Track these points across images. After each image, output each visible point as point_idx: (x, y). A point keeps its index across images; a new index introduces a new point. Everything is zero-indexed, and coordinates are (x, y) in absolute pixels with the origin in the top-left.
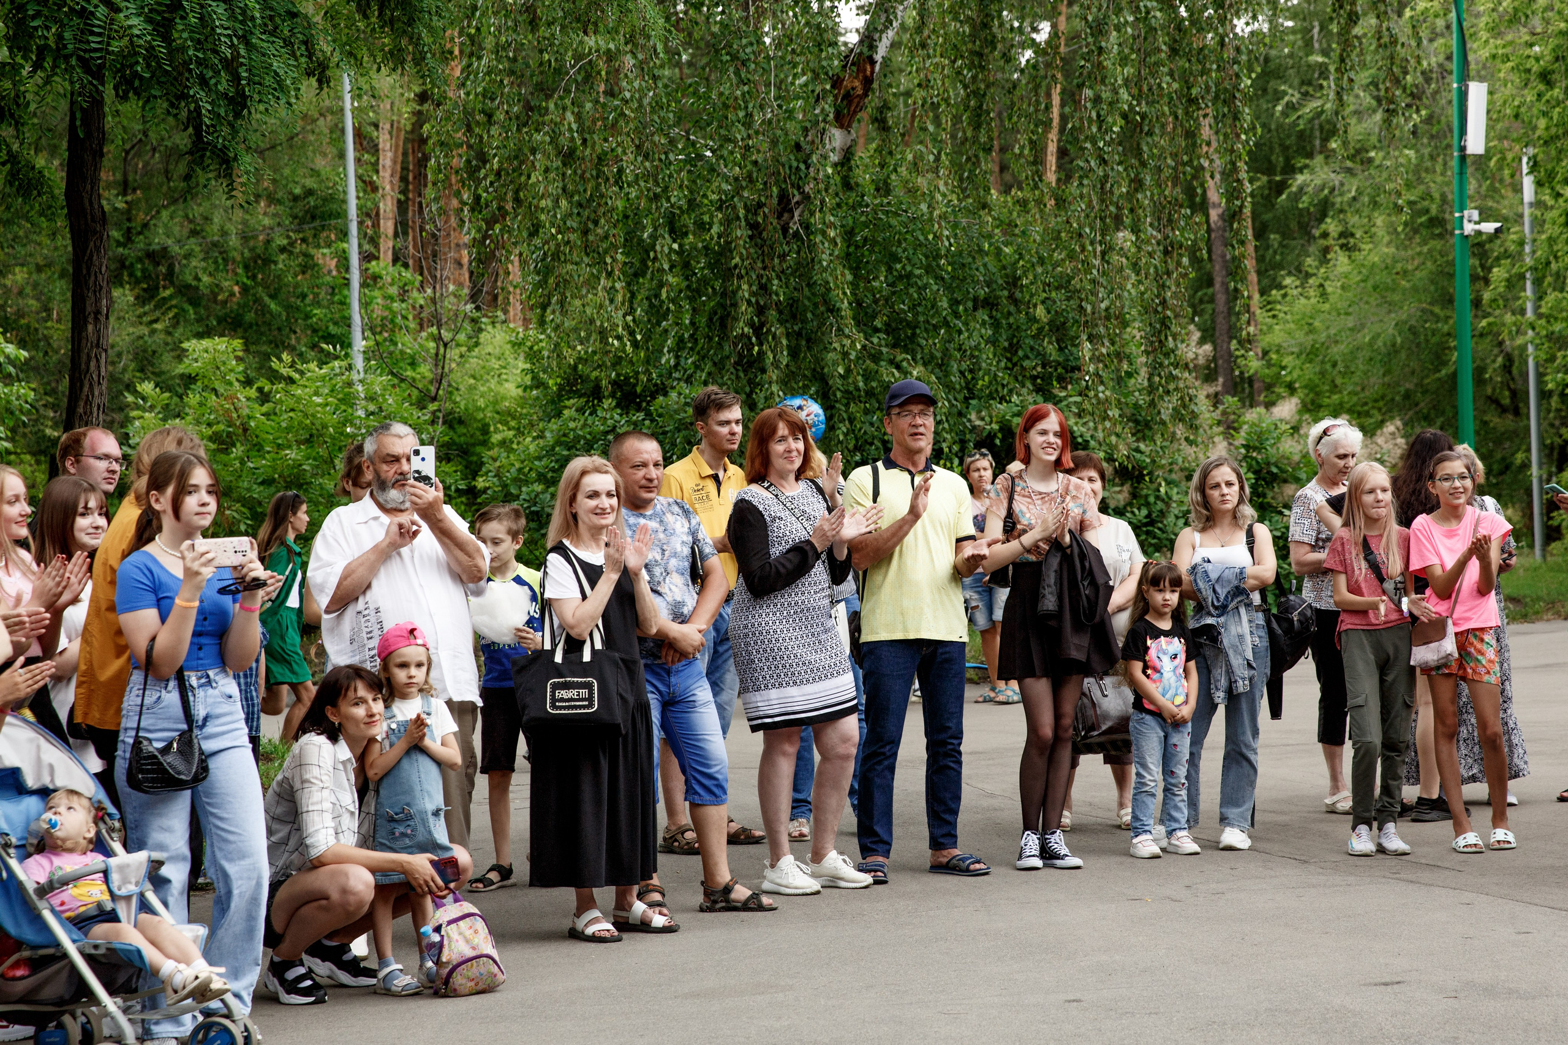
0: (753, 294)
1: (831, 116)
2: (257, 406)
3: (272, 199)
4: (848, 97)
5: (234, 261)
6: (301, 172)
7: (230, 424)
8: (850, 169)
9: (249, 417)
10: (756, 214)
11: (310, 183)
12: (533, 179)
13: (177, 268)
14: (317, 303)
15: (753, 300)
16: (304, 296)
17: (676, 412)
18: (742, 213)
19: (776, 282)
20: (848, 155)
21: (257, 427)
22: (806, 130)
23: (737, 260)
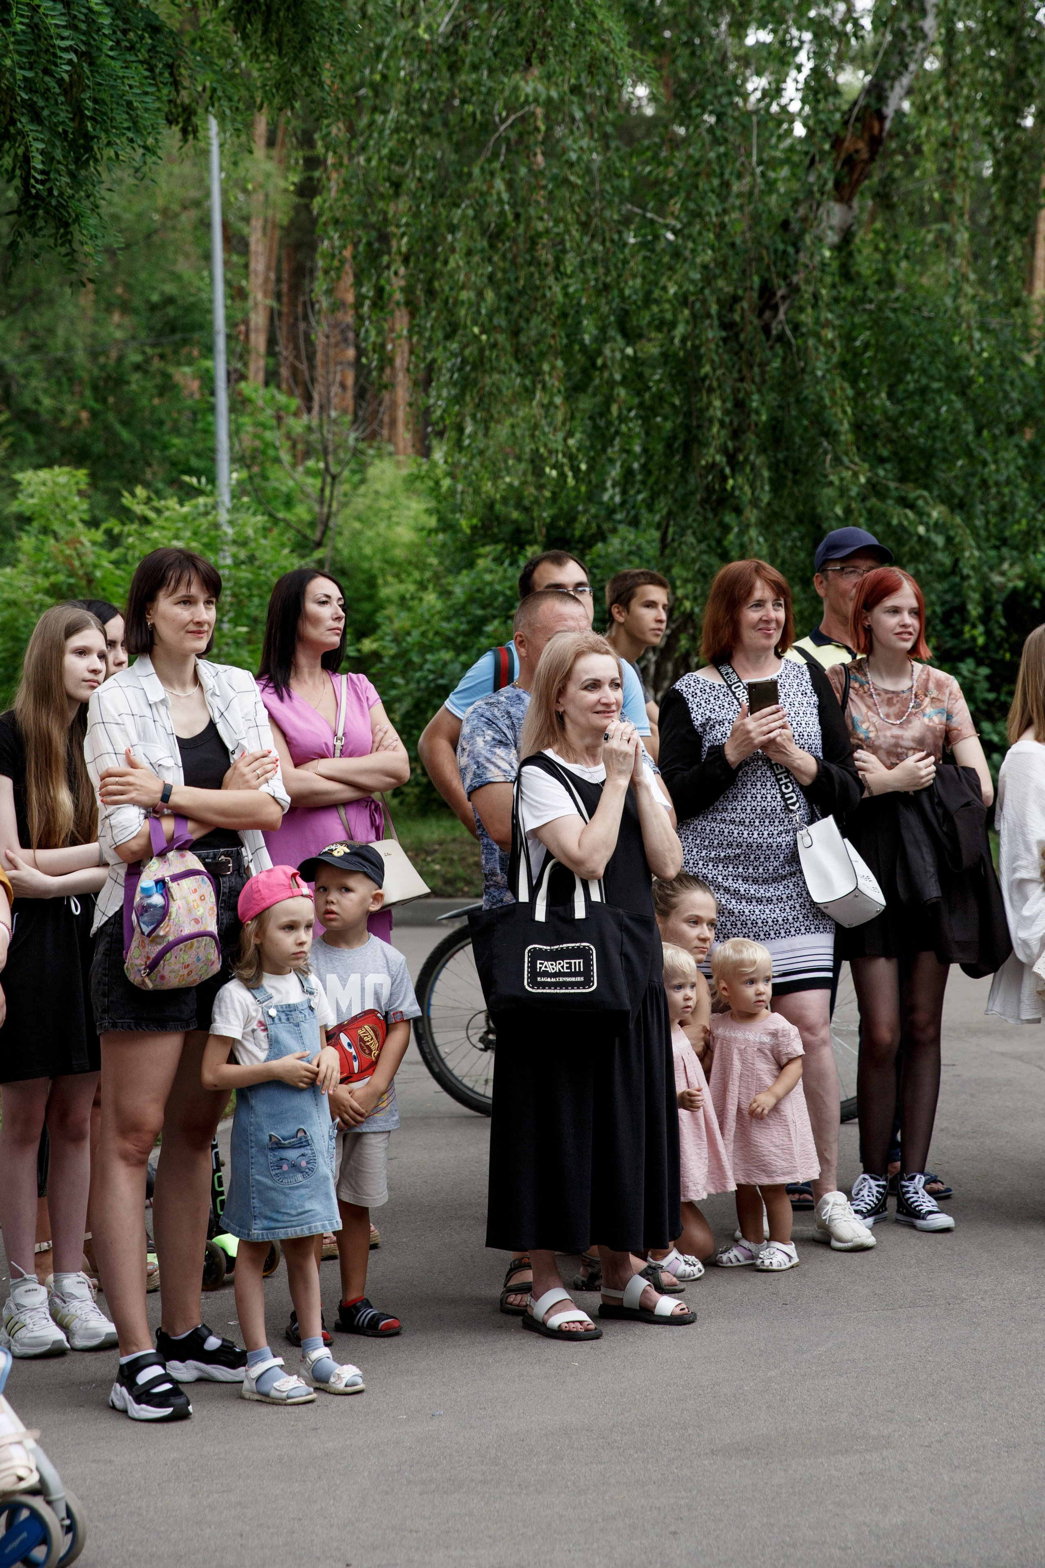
0: (726, 412)
1: (830, 184)
2: (103, 552)
3: (126, 308)
4: (850, 162)
5: (81, 381)
6: (160, 275)
7: (72, 574)
8: (850, 254)
9: (95, 566)
10: (731, 310)
11: (170, 288)
12: (452, 264)
13: (14, 389)
14: (176, 431)
15: (727, 420)
16: (160, 423)
17: (619, 563)
18: (714, 309)
19: (756, 397)
20: (847, 236)
21: (104, 578)
22: (796, 203)
23: (707, 369)
